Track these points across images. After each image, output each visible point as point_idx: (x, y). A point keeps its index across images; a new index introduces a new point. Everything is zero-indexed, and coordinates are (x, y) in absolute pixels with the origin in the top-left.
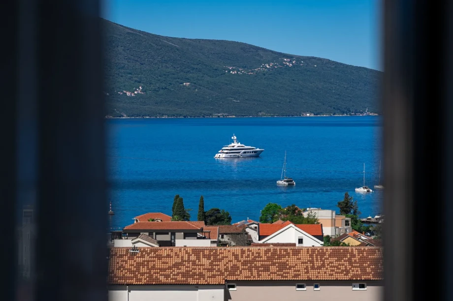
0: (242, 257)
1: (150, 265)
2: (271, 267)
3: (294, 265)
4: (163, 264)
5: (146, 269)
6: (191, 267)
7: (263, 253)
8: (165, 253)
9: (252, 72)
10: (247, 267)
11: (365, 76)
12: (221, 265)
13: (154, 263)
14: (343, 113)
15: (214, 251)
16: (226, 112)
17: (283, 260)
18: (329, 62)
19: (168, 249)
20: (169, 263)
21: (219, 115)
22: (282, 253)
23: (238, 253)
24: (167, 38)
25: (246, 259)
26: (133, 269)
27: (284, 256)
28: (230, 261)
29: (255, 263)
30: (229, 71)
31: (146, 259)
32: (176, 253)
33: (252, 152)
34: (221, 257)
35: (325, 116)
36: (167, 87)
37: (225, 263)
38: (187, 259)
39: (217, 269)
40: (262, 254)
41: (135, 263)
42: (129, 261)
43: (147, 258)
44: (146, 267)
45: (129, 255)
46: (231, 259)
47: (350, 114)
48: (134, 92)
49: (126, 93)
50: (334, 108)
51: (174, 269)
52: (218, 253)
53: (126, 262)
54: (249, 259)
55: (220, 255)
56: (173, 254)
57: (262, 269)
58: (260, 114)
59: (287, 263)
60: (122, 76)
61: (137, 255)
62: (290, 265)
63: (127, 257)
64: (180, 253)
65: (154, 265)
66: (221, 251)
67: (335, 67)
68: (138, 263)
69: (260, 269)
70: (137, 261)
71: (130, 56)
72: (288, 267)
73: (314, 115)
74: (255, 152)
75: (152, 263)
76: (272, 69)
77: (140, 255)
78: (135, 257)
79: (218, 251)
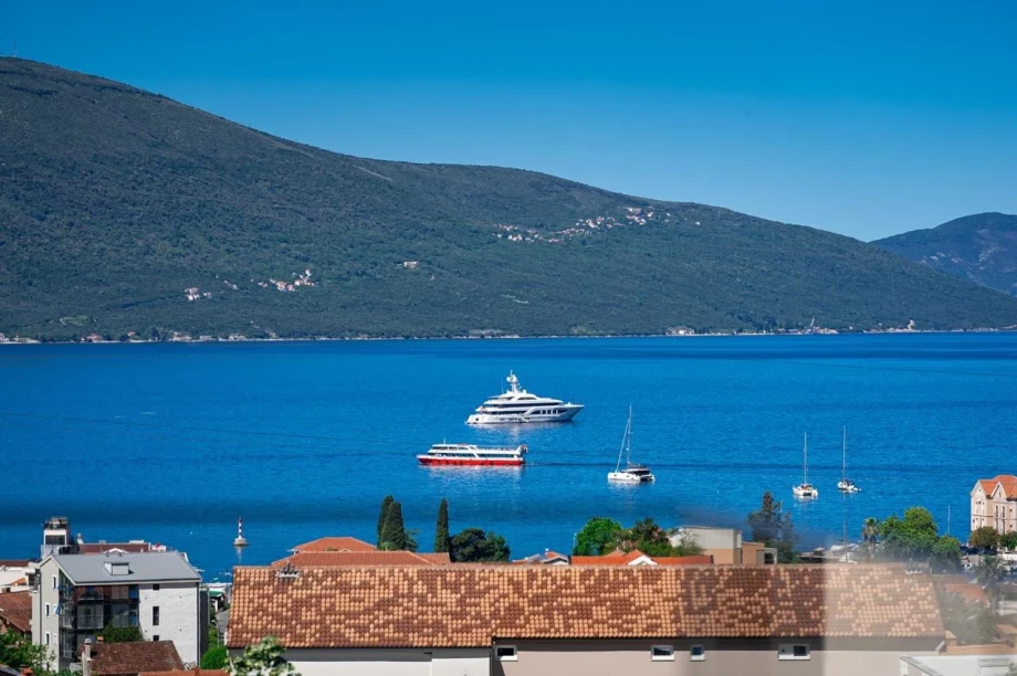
0: (530, 586)
1: (323, 605)
2: (594, 608)
3: (647, 604)
4: (352, 604)
5: (313, 613)
6: (415, 608)
7: (578, 578)
8: (358, 579)
9: (557, 236)
10: (541, 608)
11: (807, 247)
12: (482, 604)
13: (333, 600)
14: (760, 328)
15: (468, 575)
16: (499, 327)
17: (623, 593)
18: (728, 215)
19: (363, 570)
20: (366, 600)
21: (484, 332)
22: (621, 578)
23: (520, 579)
24: (366, 162)
25: (540, 591)
26: (284, 614)
27: (624, 585)
28: (504, 596)
29: (559, 599)
30: (506, 234)
31: (314, 592)
32: (382, 579)
33: (554, 412)
34: (482, 587)
35: (719, 334)
36: (369, 271)
37: (492, 600)
38: (406, 591)
39: (473, 613)
40: (575, 580)
41: (290, 600)
42: (275, 596)
43: (316, 589)
44: (313, 609)
45: (276, 583)
46: (506, 591)
47: (776, 332)
48: (293, 283)
49: (275, 286)
50: (740, 318)
51: (376, 613)
52: (477, 579)
53: (270, 598)
54: (544, 591)
55: (482, 583)
56: (374, 581)
57: (575, 612)
58: (575, 331)
59: (632, 599)
60: (266, 247)
61: (295, 583)
62: (637, 604)
63: (271, 587)
64: (391, 578)
65: (333, 605)
66: (482, 575)
67: (742, 226)
68: (296, 601)
69: (570, 612)
70: (294, 596)
71: (284, 202)
72: (633, 608)
73: (696, 332)
74: (561, 411)
75: (328, 600)
76: (601, 231)
77: (300, 583)
78: (290, 587)
79: (477, 575)
